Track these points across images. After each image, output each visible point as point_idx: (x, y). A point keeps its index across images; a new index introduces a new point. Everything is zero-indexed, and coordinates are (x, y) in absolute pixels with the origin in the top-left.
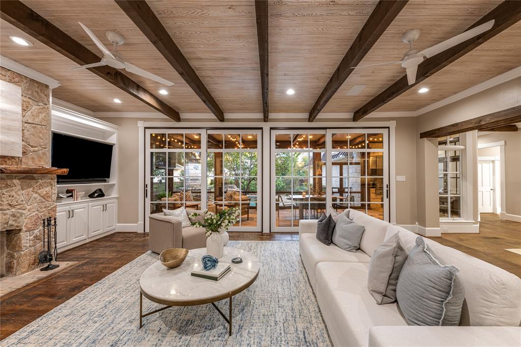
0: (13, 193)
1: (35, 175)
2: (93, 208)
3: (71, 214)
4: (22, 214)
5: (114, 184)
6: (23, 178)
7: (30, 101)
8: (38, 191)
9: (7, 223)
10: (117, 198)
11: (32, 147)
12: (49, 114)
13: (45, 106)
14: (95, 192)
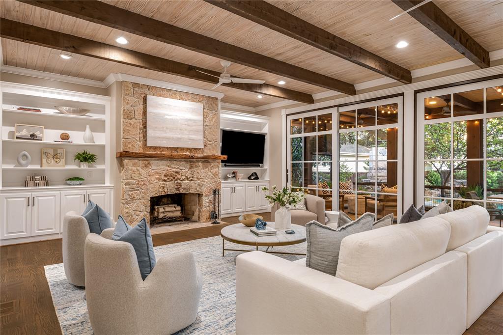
0: (199, 171)
1: (210, 160)
2: (249, 187)
3: (233, 190)
4: (203, 185)
5: (266, 169)
6: (203, 162)
7: (208, 111)
8: (211, 171)
9: (196, 189)
10: (269, 182)
11: (210, 141)
12: (218, 118)
13: (216, 113)
14: (252, 175)
